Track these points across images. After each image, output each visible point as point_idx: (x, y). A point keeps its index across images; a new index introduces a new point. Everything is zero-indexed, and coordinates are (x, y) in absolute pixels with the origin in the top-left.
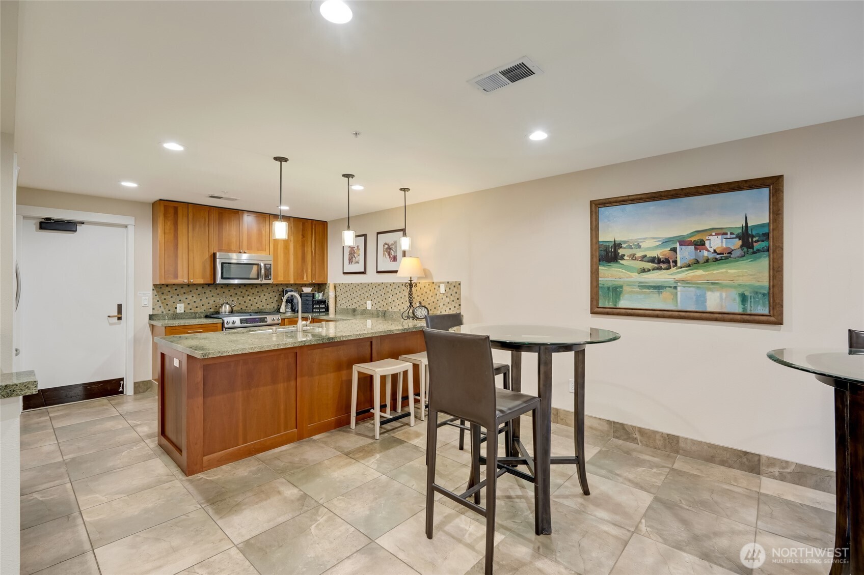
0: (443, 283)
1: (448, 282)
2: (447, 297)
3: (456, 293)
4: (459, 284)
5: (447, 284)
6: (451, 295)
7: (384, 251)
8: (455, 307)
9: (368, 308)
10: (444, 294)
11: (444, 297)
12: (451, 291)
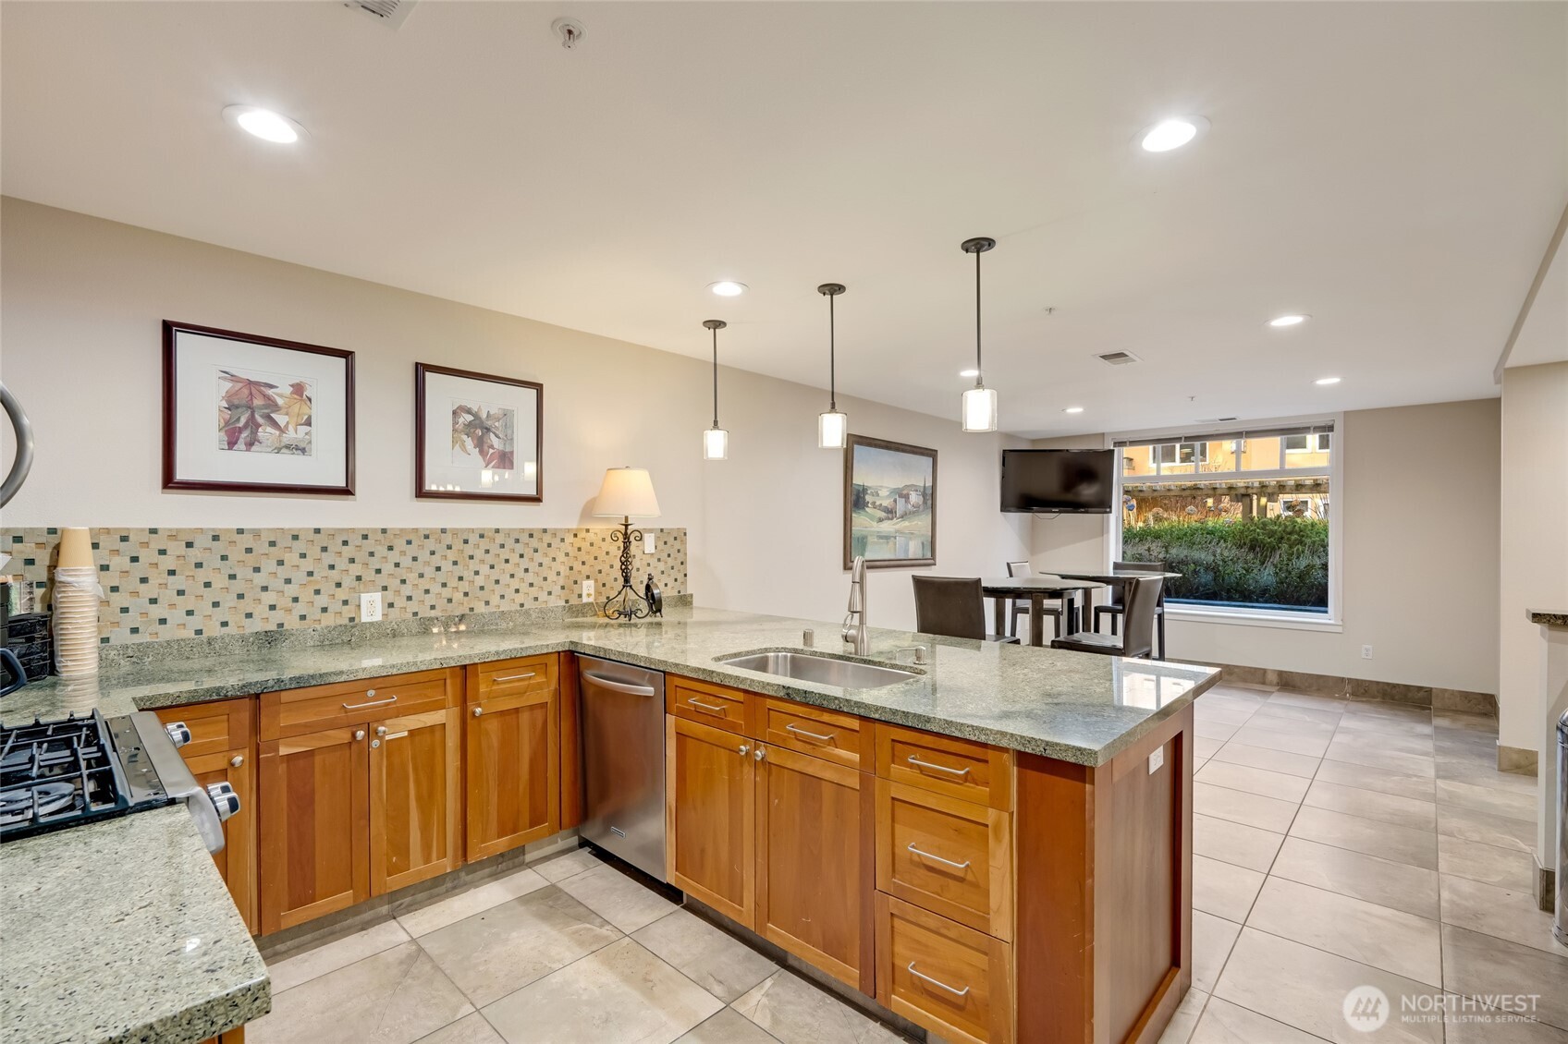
0: (651, 531)
1: (662, 530)
2: (659, 560)
3: (679, 551)
4: (685, 534)
5: (659, 534)
6: (669, 555)
7: (454, 430)
8: (676, 580)
9: (365, 618)
10: (652, 554)
11: (653, 561)
12: (667, 549)
